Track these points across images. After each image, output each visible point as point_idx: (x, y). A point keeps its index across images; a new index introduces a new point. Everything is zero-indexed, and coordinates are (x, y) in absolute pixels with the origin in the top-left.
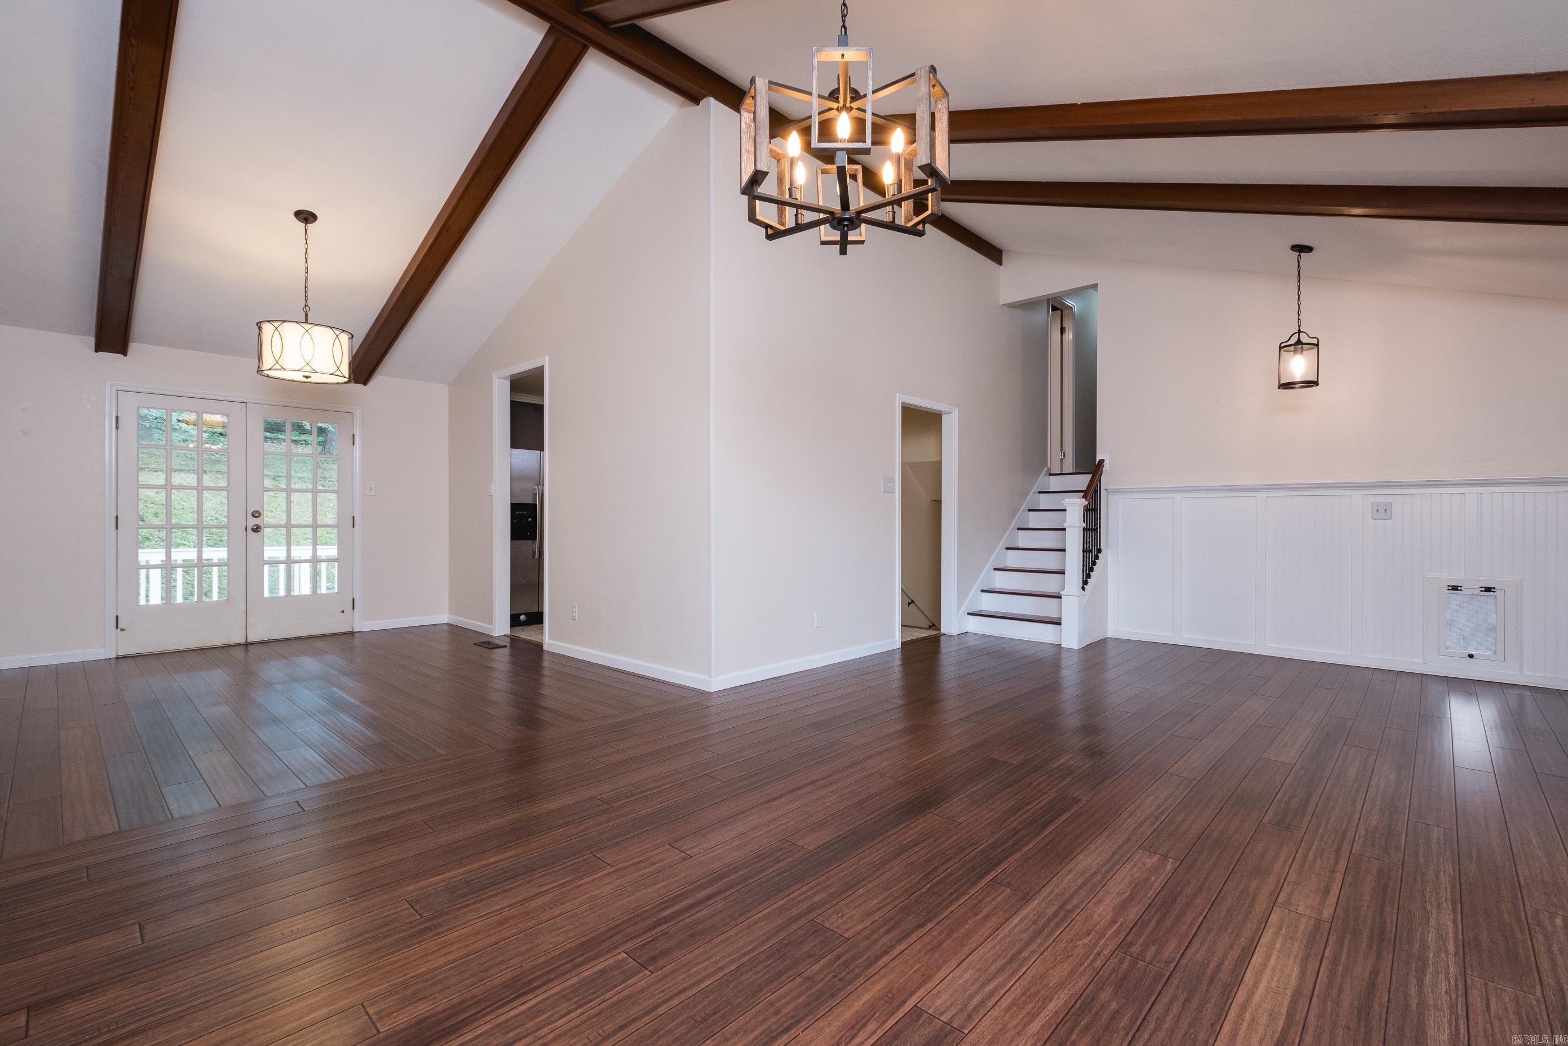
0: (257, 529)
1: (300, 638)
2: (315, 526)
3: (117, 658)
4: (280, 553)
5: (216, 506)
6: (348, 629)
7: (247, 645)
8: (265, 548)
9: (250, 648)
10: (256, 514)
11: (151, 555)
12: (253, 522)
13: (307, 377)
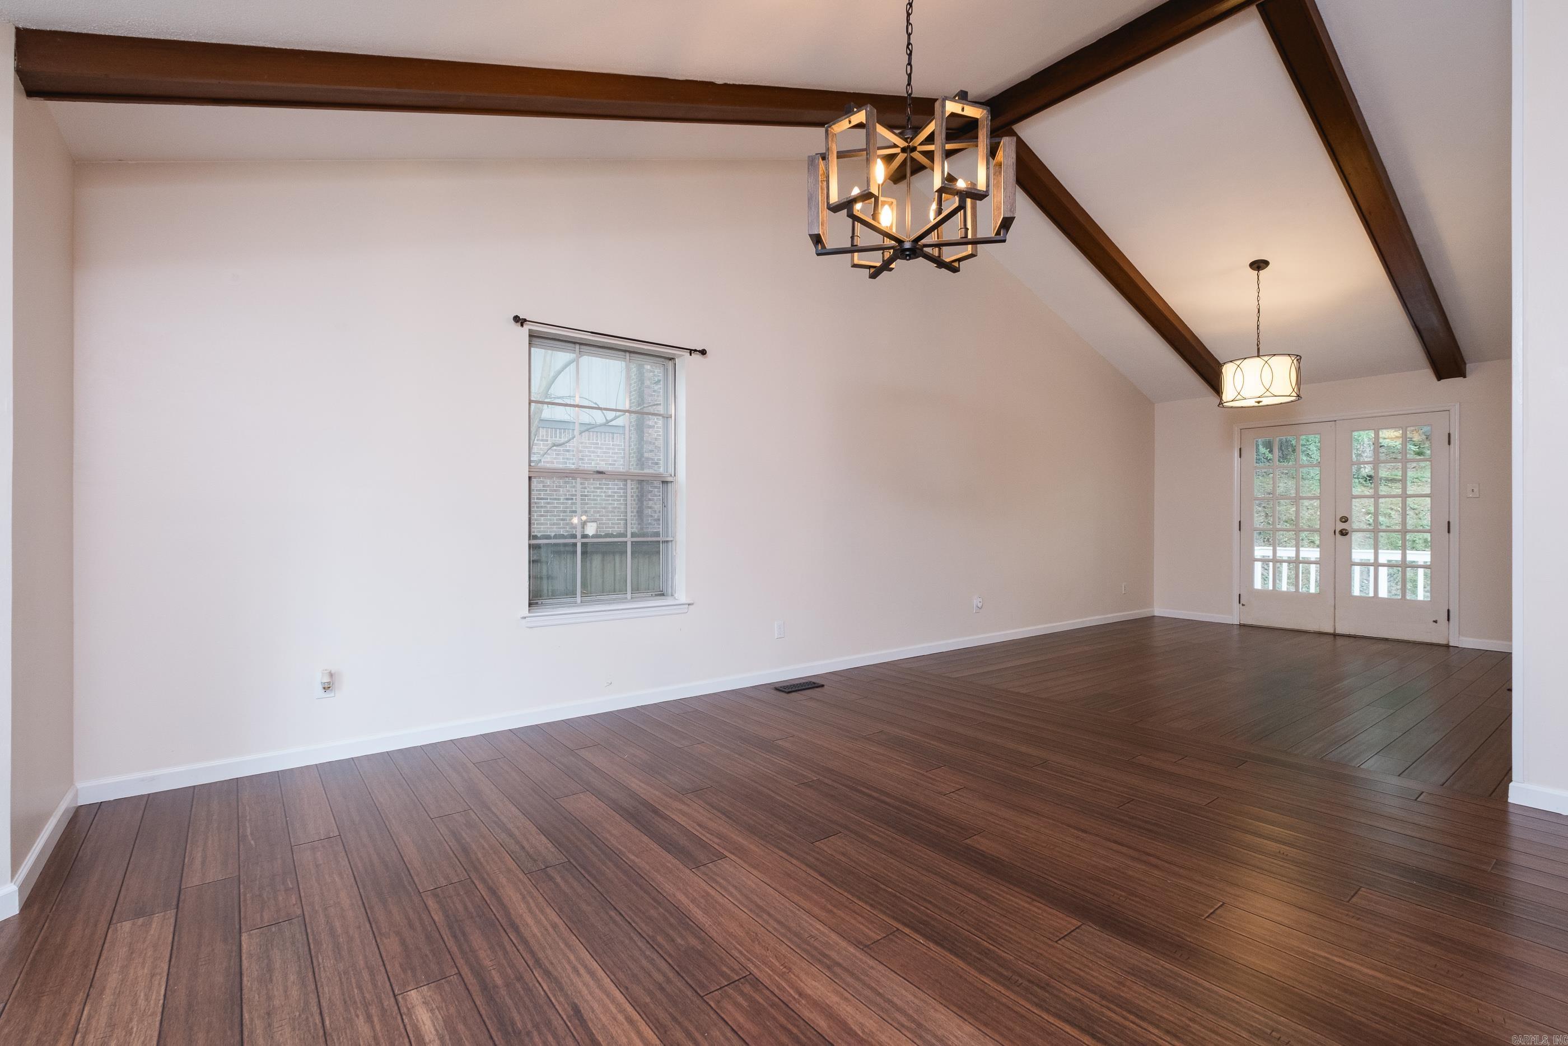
0: (1344, 533)
1: (1387, 640)
2: (1404, 531)
3: (1240, 625)
4: (1368, 555)
5: (1310, 512)
6: (1443, 642)
7: (1335, 635)
8: (1353, 550)
9: (1337, 637)
10: (1345, 520)
11: (1261, 551)
12: (1341, 526)
13: (1259, 402)
